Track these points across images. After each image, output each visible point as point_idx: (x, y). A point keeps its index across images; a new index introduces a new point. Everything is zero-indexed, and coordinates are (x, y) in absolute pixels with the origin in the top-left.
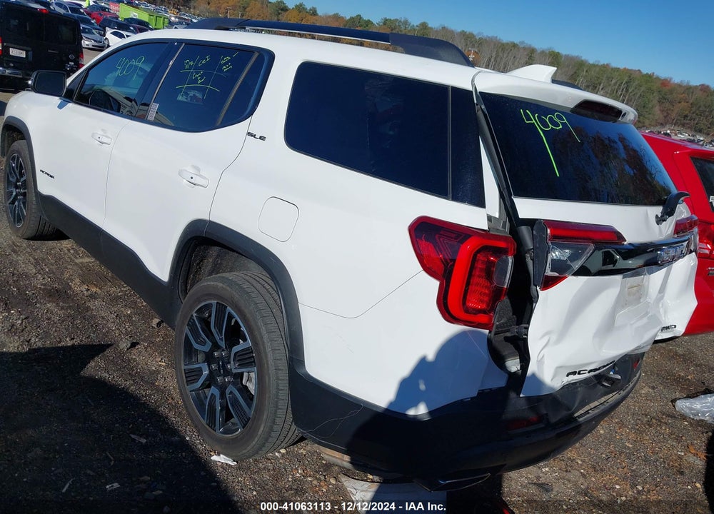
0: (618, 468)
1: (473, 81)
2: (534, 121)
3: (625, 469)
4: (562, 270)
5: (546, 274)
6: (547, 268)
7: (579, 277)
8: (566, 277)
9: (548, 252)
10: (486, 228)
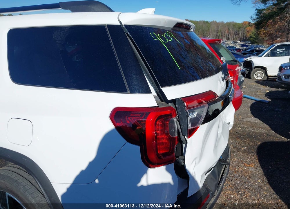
0: (228, 186)
1: (118, 19)
2: (159, 39)
3: (231, 186)
4: (196, 124)
5: (189, 129)
6: (189, 125)
7: (204, 124)
8: (198, 127)
9: (188, 116)
10: (156, 105)
